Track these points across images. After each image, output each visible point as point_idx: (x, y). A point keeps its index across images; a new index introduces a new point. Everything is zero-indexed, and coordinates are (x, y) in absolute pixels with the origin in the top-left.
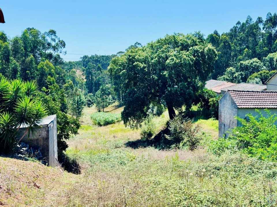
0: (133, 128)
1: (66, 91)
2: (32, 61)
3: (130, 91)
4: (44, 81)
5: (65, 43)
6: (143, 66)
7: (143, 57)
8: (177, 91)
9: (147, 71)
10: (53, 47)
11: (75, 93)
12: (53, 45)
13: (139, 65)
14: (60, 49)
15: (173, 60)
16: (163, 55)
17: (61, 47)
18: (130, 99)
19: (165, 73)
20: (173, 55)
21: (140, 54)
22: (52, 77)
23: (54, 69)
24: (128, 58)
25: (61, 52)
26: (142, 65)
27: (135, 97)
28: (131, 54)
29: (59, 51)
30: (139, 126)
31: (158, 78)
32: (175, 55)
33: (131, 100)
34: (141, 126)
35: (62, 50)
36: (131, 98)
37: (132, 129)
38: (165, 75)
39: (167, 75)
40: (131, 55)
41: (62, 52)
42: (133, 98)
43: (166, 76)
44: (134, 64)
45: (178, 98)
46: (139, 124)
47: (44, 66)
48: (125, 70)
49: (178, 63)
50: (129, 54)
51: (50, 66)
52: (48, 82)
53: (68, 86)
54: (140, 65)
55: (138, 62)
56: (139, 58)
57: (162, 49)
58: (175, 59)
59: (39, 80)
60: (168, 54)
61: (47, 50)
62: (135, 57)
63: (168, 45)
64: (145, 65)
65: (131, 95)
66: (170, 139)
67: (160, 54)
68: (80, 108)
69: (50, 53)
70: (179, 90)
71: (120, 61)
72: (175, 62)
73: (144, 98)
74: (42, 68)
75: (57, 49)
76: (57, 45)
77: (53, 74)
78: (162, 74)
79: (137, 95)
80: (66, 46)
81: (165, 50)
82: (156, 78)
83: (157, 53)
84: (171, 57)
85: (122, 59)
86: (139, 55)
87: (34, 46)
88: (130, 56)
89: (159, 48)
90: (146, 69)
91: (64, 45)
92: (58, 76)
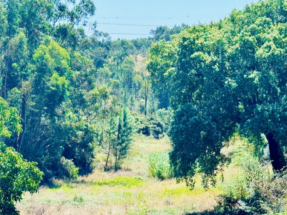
0: (191, 185)
1: (92, 103)
2: (21, 43)
3: (182, 109)
4: (44, 84)
5: (95, 6)
6: (210, 59)
7: (212, 42)
8: (275, 113)
9: (217, 69)
10: (69, 14)
11: (111, 108)
12: (70, 11)
13: (203, 58)
14: (83, 19)
15: (270, 48)
16: (251, 39)
17: (86, 15)
18: (181, 126)
19: (252, 76)
20: (271, 39)
21: (209, 36)
22: (61, 75)
23: (68, 60)
24: (182, 44)
25: (85, 25)
26: (208, 58)
27: (191, 122)
28: (187, 35)
29: (80, 23)
30: (212, 183)
31: (237, 85)
32: (275, 39)
33: (181, 129)
34: (214, 182)
35: (87, 20)
36: (183, 124)
37: (190, 187)
38: (253, 79)
39: (257, 79)
40: (187, 37)
41: (87, 24)
42: (186, 125)
43: (255, 82)
44: (193, 56)
45: (277, 127)
46: (210, 179)
47: (45, 54)
48: (173, 69)
49: (278, 54)
50: (185, 36)
51: (59, 54)
52: (53, 86)
53: (96, 95)
54: (205, 59)
55: (200, 53)
56: (205, 43)
57: (252, 26)
58: (273, 46)
59: (35, 81)
60: (262, 35)
61: (58, 21)
62: (196, 42)
63: (264, 18)
64: (215, 58)
65: (184, 118)
66: (248, 211)
67: (246, 35)
68: (123, 142)
69: (65, 25)
70: (280, 109)
71: (167, 50)
72: (273, 54)
73: (209, 124)
74: (42, 58)
75: (77, 18)
76: (78, 9)
77: (65, 68)
78: (247, 76)
79: (195, 119)
80: (95, 12)
81: (258, 27)
82: (234, 85)
83: (241, 34)
84: (267, 42)
85: (171, 45)
86: (205, 38)
87: (30, 12)
88: (184, 39)
89: (246, 24)
90: (216, 66)
91: (92, 11)
92: (78, 73)
